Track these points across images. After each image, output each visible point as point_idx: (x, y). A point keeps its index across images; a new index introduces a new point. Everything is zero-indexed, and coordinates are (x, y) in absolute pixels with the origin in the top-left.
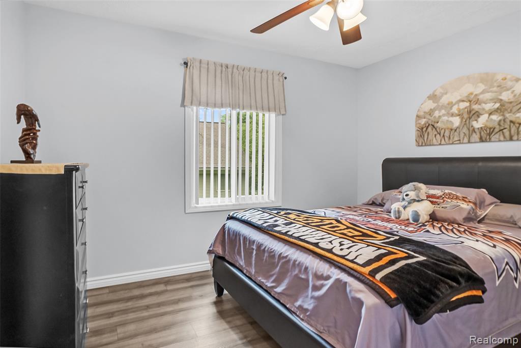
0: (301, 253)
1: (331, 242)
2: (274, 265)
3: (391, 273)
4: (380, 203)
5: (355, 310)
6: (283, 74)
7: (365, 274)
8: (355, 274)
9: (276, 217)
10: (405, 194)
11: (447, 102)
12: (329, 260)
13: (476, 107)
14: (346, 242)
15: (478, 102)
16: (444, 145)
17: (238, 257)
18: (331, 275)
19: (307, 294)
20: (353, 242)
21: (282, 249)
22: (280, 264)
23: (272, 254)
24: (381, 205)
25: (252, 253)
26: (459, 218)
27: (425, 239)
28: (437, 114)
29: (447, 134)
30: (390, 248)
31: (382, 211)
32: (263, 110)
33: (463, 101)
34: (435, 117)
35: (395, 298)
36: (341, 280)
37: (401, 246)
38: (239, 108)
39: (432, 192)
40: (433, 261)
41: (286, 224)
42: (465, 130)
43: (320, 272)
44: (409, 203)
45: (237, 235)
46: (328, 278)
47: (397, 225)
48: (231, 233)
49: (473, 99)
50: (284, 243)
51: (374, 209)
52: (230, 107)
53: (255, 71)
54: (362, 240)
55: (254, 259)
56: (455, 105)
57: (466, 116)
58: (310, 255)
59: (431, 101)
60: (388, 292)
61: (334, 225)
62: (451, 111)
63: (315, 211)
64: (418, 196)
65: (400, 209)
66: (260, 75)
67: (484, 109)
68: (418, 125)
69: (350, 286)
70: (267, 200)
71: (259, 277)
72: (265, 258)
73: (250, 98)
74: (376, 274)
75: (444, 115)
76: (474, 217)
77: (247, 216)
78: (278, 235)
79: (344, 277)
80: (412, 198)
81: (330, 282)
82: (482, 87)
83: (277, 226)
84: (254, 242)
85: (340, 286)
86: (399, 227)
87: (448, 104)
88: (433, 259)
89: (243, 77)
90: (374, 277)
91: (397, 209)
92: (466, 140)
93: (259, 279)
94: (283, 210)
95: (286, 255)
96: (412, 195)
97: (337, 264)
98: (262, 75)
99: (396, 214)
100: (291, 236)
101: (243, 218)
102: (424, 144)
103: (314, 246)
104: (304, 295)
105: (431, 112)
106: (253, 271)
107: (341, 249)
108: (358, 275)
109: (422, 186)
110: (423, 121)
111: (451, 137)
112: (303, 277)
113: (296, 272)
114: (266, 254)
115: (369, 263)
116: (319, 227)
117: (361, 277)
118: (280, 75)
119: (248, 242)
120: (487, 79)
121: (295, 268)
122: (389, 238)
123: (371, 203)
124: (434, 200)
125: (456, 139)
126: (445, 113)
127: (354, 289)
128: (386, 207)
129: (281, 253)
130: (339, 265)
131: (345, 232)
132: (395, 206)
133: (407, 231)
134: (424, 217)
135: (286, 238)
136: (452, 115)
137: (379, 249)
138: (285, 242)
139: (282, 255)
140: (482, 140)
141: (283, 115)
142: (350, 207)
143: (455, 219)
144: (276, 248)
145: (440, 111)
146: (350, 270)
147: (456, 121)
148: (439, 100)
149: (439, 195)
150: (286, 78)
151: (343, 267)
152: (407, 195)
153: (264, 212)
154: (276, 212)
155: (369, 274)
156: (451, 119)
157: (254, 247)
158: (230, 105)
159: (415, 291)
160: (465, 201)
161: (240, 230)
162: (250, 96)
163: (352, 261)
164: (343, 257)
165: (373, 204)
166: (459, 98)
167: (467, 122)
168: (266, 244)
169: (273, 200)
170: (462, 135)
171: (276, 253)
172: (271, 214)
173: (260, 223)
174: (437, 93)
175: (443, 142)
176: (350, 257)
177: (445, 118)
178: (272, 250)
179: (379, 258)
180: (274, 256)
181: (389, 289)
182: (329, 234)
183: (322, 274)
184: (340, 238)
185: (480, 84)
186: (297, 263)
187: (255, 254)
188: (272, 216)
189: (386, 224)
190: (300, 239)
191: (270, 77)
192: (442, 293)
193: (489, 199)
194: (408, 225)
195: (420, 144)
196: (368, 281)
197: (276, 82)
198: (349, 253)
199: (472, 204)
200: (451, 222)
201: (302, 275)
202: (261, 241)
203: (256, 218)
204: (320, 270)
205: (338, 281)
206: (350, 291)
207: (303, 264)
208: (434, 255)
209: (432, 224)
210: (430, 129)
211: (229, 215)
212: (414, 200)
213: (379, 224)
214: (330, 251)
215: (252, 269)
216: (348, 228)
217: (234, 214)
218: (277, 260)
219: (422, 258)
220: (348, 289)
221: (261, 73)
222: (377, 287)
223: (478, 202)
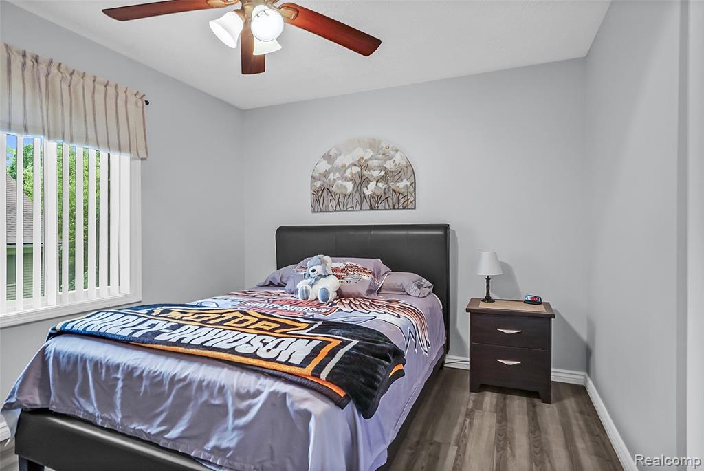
0: (210, 368)
1: (249, 343)
2: (162, 397)
3: (335, 367)
4: (279, 283)
5: (300, 427)
6: (144, 95)
7: (307, 376)
8: (295, 379)
9: (149, 319)
10: (311, 269)
11: (340, 165)
12: (256, 368)
13: (366, 173)
14: (268, 339)
15: (367, 167)
16: (339, 211)
17: (82, 400)
18: (261, 388)
19: (225, 426)
20: (277, 338)
21: (175, 368)
22: (173, 393)
23: (156, 380)
24: (281, 285)
25: (115, 386)
26: (363, 292)
27: (343, 319)
28: (331, 176)
29: (341, 200)
30: (322, 337)
31: (283, 293)
32: (109, 147)
33: (355, 165)
34: (330, 180)
35: (345, 396)
36: (278, 392)
37: (330, 331)
38: (63, 138)
39: (336, 265)
40: (365, 342)
41: (174, 328)
42: (357, 196)
43: (245, 388)
44: (316, 280)
45: (77, 362)
46: (257, 393)
47: (308, 308)
48: (63, 361)
49: (363, 165)
50: (177, 358)
51: (273, 291)
52: (44, 135)
53: (94, 81)
54: (284, 333)
55: (118, 395)
56: (348, 168)
57: (358, 181)
58: (223, 367)
59: (326, 162)
60: (337, 391)
61: (241, 319)
62: (345, 175)
63: (201, 303)
64: (325, 271)
65: (308, 289)
66: (104, 88)
67: (372, 176)
68: (313, 188)
69: (291, 396)
70: (117, 295)
71: (132, 423)
72: (143, 389)
73: (86, 124)
74: (320, 373)
75: (338, 178)
76: (374, 289)
77: (95, 324)
78: (165, 347)
79: (281, 387)
80: (318, 274)
81: (261, 399)
82: (370, 153)
83: (158, 333)
84: (118, 366)
85: (278, 400)
86: (311, 310)
87: (342, 167)
88: (364, 340)
89: (70, 86)
90: (318, 377)
91: (304, 289)
92: (358, 208)
93: (133, 427)
94: (155, 306)
95: (183, 376)
96: (319, 269)
97: (268, 371)
98: (106, 90)
99: (303, 295)
100: (189, 345)
101: (88, 330)
102: (319, 210)
103: (229, 353)
104: (221, 429)
105: (326, 174)
106: (118, 417)
107: (269, 350)
108: (299, 380)
109: (327, 258)
110: (318, 184)
111: (346, 204)
112: (217, 402)
113: (205, 397)
114: (145, 383)
115: (307, 361)
116: (223, 325)
117: (303, 381)
118: (139, 96)
119: (104, 370)
120: (373, 145)
121: (202, 391)
122: (313, 324)
123: (268, 284)
124: (338, 274)
125: (350, 205)
126: (339, 176)
127: (297, 399)
128: (289, 286)
129: (175, 375)
130: (271, 371)
131: (259, 325)
132: (302, 285)
133: (321, 313)
134: (332, 295)
135: (181, 349)
136: (346, 179)
137: (311, 340)
138: (179, 356)
139: (176, 378)
140: (372, 208)
141: (142, 159)
142: (245, 292)
143: (359, 293)
144: (163, 370)
145: (334, 174)
146: (287, 376)
147: (350, 186)
148: (334, 162)
149: (342, 268)
150: (147, 103)
151: (277, 373)
152: (314, 271)
153: (126, 315)
154: (145, 311)
155: (313, 375)
156: (345, 183)
157: (119, 376)
158: (44, 130)
159: (361, 382)
160: (366, 272)
161: (83, 352)
162: (86, 121)
163: (286, 363)
164: (273, 360)
165: (271, 284)
166: (352, 162)
167: (359, 188)
168: (143, 365)
169: (128, 293)
170: (355, 201)
171: (165, 376)
172: (139, 317)
173: (126, 333)
174: (332, 153)
175: (338, 209)
176: (282, 358)
177: (339, 182)
178: (158, 373)
179: (315, 352)
180: (161, 383)
181: (337, 387)
182: (242, 332)
183: (248, 391)
184: (258, 335)
185: (369, 150)
186: (204, 384)
187: (122, 388)
188: (143, 319)
189: (296, 308)
190: (205, 347)
191: (122, 95)
192: (381, 376)
193: (384, 268)
194: (318, 306)
195: (316, 210)
196: (312, 384)
197: (131, 106)
198: (280, 353)
199: (371, 275)
200: (357, 297)
201: (215, 400)
202: (132, 363)
203: (116, 325)
204: (244, 386)
205: (273, 394)
206: (292, 403)
207: (215, 383)
208: (363, 336)
209: (341, 301)
210: (325, 192)
211: (54, 329)
212: (321, 276)
213: (289, 309)
214: (254, 355)
215: (115, 413)
216: (261, 320)
217: (65, 325)
218: (167, 388)
219: (355, 342)
220: (288, 403)
221: (106, 86)
222: (324, 388)
223: (376, 273)
